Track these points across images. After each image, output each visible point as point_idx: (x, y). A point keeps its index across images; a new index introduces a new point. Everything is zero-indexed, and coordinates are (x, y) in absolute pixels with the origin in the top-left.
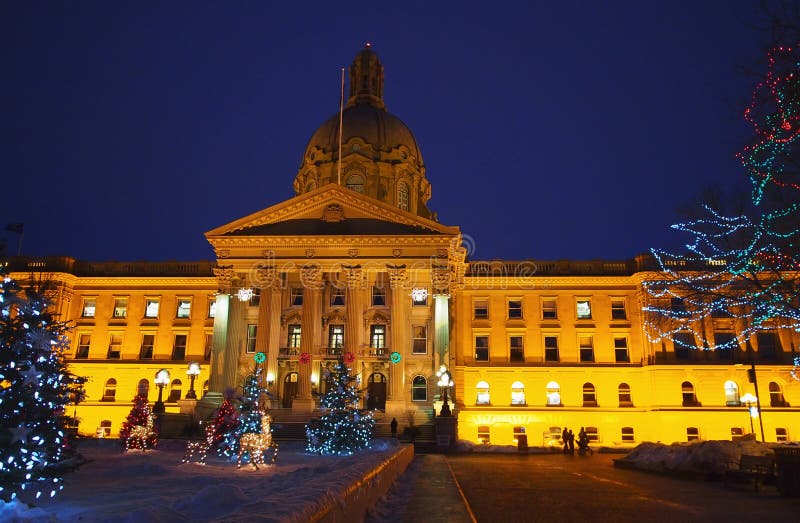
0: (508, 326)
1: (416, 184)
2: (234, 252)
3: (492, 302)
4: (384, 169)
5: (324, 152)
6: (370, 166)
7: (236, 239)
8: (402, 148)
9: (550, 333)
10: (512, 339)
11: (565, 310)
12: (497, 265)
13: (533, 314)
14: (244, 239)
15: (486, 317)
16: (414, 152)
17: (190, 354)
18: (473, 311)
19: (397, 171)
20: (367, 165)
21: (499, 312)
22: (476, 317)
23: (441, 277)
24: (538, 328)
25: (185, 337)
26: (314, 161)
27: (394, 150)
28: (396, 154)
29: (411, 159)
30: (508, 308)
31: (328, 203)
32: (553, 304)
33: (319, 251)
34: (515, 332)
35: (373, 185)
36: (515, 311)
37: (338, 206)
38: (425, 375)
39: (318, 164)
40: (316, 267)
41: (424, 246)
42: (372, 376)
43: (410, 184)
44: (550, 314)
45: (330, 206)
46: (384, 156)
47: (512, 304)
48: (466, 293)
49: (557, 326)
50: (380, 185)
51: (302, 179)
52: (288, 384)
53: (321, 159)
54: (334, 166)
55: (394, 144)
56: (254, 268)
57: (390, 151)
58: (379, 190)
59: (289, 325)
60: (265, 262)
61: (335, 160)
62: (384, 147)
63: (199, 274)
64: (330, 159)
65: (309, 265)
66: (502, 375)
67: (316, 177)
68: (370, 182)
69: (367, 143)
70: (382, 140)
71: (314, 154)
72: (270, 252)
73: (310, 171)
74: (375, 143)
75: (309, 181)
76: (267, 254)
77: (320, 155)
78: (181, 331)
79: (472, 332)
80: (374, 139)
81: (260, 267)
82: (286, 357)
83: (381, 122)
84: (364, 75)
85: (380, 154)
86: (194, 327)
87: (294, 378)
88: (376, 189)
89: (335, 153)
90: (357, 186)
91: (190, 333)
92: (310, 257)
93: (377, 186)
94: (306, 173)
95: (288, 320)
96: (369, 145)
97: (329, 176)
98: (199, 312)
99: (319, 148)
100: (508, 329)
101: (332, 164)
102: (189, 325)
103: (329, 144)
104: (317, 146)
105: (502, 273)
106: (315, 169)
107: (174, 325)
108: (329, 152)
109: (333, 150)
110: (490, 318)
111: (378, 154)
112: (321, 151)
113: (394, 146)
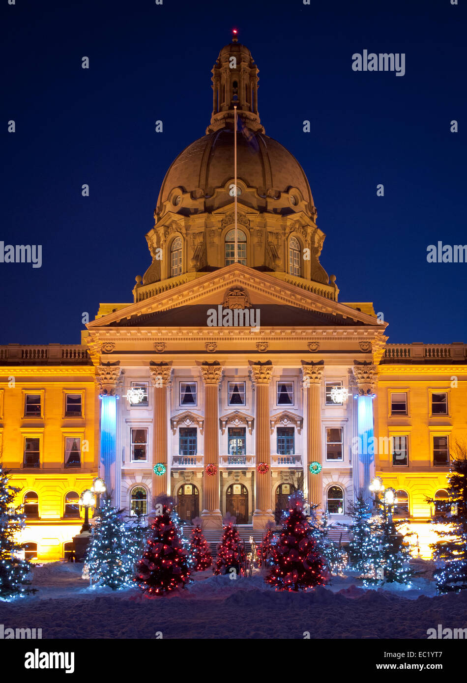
0: (431, 424)
1: (309, 238)
2: (120, 345)
3: (411, 395)
4: (273, 221)
5: (193, 197)
6: (255, 218)
7: (123, 331)
8: (292, 191)
10: (436, 439)
12: (417, 350)
14: (134, 330)
15: (405, 413)
16: (306, 196)
17: (46, 460)
18: (390, 406)
19: (288, 224)
20: (251, 217)
21: (420, 407)
22: (393, 413)
23: (365, 375)
25: (38, 440)
26: (178, 208)
27: (283, 195)
28: (286, 201)
29: (303, 204)
30: (431, 403)
31: (230, 286)
33: (222, 345)
34: (439, 432)
35: (260, 244)
36: (440, 405)
37: (241, 289)
38: (342, 485)
39: (185, 212)
40: (218, 364)
41: (346, 338)
42: (280, 486)
43: (303, 239)
45: (232, 290)
46: (272, 204)
47: (436, 398)
48: (382, 384)
50: (268, 244)
51: (161, 230)
52: (182, 497)
53: (188, 207)
54: (208, 217)
55: (283, 187)
56: (145, 364)
57: (279, 197)
58: (266, 249)
59: (180, 428)
60: (158, 358)
61: (209, 210)
62: (272, 192)
63: (49, 360)
64: (202, 208)
65: (211, 361)
66: (425, 481)
67: (184, 231)
68: (256, 240)
69: (249, 186)
70: (268, 183)
71: (176, 197)
72: (164, 345)
73: (173, 221)
74: (260, 187)
75: (172, 235)
76: (160, 348)
77: (186, 201)
78: (33, 433)
79: (389, 431)
80: (258, 181)
81: (153, 364)
82: (181, 466)
83: (265, 159)
84: (233, 81)
85: (267, 202)
86: (49, 428)
87: (188, 490)
88: (263, 248)
89: (208, 201)
90: (236, 245)
91: (44, 436)
92: (211, 352)
93: (263, 245)
94: (167, 224)
95: (179, 422)
96: (254, 190)
97: (203, 230)
98: (54, 410)
99: (184, 191)
100: (432, 428)
101: (206, 215)
102: (42, 426)
103: (199, 187)
104: (181, 188)
105: (423, 359)
106: (181, 220)
107: (24, 426)
108: (200, 198)
109: (206, 196)
110: (409, 415)
111: (264, 202)
112: (188, 195)
113: (282, 190)
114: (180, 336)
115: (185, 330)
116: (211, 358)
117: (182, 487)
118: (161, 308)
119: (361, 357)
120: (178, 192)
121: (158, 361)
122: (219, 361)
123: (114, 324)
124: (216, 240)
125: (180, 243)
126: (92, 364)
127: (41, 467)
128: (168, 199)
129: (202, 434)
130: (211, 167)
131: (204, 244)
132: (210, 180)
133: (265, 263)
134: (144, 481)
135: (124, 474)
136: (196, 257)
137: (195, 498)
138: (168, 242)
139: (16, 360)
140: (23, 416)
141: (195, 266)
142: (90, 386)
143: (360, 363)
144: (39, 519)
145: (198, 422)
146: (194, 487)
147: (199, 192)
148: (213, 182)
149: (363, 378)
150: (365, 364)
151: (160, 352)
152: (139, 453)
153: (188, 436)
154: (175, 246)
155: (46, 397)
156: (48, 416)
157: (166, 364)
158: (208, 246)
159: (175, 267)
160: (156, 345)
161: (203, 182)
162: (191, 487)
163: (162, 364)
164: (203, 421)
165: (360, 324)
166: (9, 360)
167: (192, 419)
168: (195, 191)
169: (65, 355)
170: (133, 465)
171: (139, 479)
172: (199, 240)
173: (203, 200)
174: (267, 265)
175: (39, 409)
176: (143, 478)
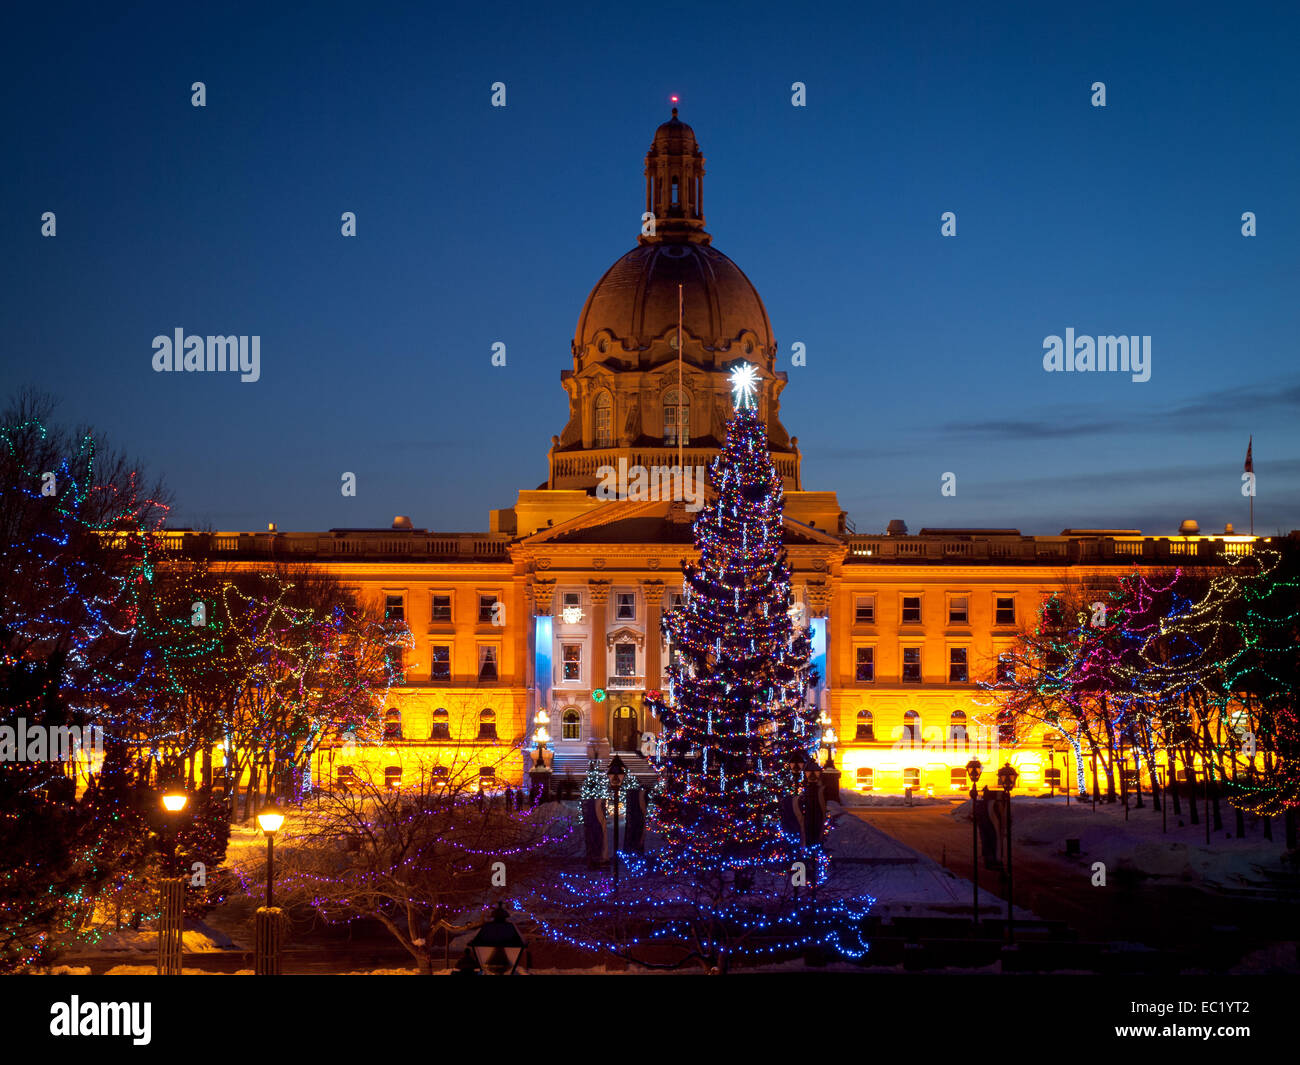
0: (901, 633)
2: (556, 562)
3: (879, 599)
5: (625, 347)
6: (700, 379)
7: (560, 547)
8: (744, 337)
9: (958, 643)
10: (907, 651)
11: (980, 612)
13: (934, 616)
14: (571, 547)
15: (871, 621)
17: (458, 672)
18: (854, 613)
20: (696, 378)
21: (889, 613)
22: (858, 620)
23: (818, 596)
24: (941, 636)
25: (448, 648)
26: (605, 357)
27: (735, 344)
28: (738, 350)
30: (902, 608)
32: (965, 603)
33: (664, 563)
34: (910, 642)
35: (705, 408)
36: (912, 611)
40: (661, 583)
44: (959, 617)
46: (721, 358)
47: (908, 602)
48: (844, 587)
49: (969, 634)
50: (716, 409)
51: (584, 383)
52: (618, 721)
53: (619, 357)
54: (644, 376)
55: (734, 334)
56: (583, 581)
57: (728, 347)
58: (713, 415)
59: (617, 645)
60: (597, 575)
61: (645, 366)
62: (720, 342)
63: (460, 556)
64: (635, 362)
65: (653, 579)
66: (891, 700)
67: (613, 388)
68: (700, 403)
69: (693, 337)
70: (716, 330)
71: (602, 341)
72: (603, 561)
73: (599, 373)
74: (706, 337)
75: (599, 389)
76: (599, 565)
77: (615, 350)
78: (442, 640)
79: (852, 642)
80: (703, 330)
81: (591, 582)
82: (618, 688)
83: (713, 298)
84: (673, 175)
85: (714, 356)
86: (460, 635)
87: (625, 713)
88: (709, 414)
89: (643, 353)
90: (680, 408)
91: (455, 644)
92: (654, 570)
93: (710, 409)
94: (592, 375)
95: (615, 639)
96: (698, 341)
97: (636, 390)
98: (465, 614)
99: (614, 337)
100: (902, 638)
101: (641, 373)
102: (452, 632)
103: (632, 334)
104: (608, 330)
105: (893, 558)
106: (610, 377)
107: (431, 632)
108: (634, 350)
109: (642, 346)
110: (877, 623)
111: (711, 355)
112: (619, 343)
113: (734, 337)
114: (621, 553)
115: (626, 546)
116: (653, 576)
117: (619, 709)
118: (600, 522)
119: (814, 576)
120: (605, 336)
121: (597, 579)
122: (664, 579)
123: (551, 540)
124: (653, 403)
125: (606, 399)
126: (511, 562)
127: (452, 679)
128: (593, 342)
129: (641, 651)
130: (647, 311)
131: (638, 409)
132: (646, 328)
133: (711, 431)
134: (577, 703)
135: (556, 695)
136: (629, 427)
137: (632, 721)
138: (592, 398)
139: (421, 555)
140: (430, 620)
141: (628, 440)
142: (509, 586)
143: (812, 583)
144: (451, 739)
145: (637, 639)
146: (632, 709)
147: (632, 342)
148: (651, 330)
149: (815, 599)
150: (818, 583)
151: (599, 569)
152: (572, 672)
153: (626, 653)
154: (601, 401)
155: (458, 599)
156: (458, 621)
157: (606, 583)
158: (643, 409)
159: (601, 428)
160: (595, 561)
161: (637, 329)
162: (628, 709)
163: (601, 582)
164: (642, 638)
165: (813, 542)
166: (414, 555)
167: (630, 635)
168: (627, 339)
169: (478, 548)
170: (563, 684)
171: (572, 701)
172: (632, 403)
173: (636, 353)
174: (714, 435)
175: (448, 611)
176: (577, 699)
